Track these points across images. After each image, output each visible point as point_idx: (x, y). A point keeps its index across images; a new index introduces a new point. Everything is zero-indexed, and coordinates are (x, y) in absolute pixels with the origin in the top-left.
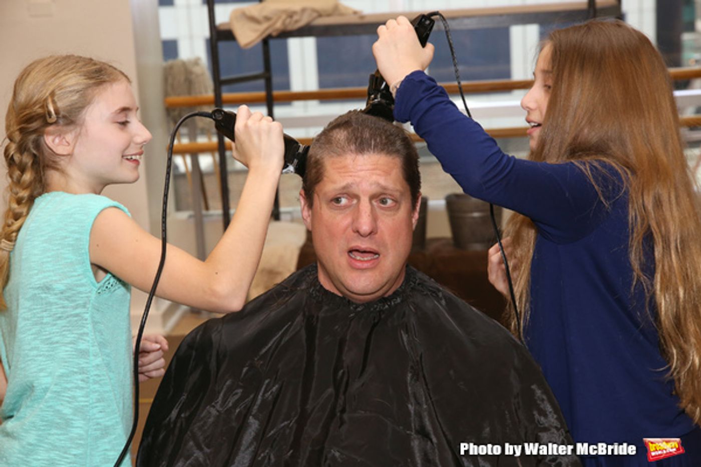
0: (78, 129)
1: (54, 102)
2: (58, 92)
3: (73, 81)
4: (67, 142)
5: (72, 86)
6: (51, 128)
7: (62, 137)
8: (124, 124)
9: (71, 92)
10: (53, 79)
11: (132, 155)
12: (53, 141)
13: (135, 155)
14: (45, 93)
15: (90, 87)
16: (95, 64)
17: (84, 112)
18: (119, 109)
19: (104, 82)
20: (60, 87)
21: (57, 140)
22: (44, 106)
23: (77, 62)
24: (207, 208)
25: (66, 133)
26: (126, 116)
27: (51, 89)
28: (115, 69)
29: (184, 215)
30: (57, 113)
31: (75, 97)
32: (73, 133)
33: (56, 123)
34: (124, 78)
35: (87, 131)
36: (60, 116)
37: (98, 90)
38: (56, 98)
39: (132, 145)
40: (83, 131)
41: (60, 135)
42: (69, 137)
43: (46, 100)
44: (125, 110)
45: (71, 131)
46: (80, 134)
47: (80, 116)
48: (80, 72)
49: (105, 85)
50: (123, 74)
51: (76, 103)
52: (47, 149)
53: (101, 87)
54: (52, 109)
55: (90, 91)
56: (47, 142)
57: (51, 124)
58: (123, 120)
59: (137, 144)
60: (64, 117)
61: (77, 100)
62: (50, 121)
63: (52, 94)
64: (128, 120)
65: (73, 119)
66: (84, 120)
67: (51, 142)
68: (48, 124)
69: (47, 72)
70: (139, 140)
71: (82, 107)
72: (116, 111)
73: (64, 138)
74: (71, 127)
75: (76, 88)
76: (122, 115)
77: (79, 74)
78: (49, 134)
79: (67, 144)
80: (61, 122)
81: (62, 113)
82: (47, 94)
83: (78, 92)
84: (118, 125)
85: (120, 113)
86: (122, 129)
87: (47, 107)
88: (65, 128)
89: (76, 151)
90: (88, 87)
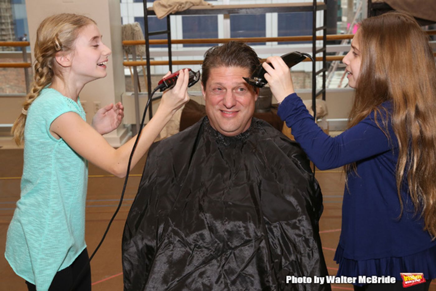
0: (73, 52)
1: (58, 39)
2: (59, 34)
3: (67, 27)
4: (67, 59)
5: (66, 29)
6: (59, 53)
7: (65, 57)
8: (97, 46)
9: (66, 33)
10: (56, 27)
11: (103, 62)
12: (61, 59)
13: (104, 61)
14: (53, 35)
16: (77, 17)
17: (75, 42)
18: (92, 38)
19: (82, 25)
20: (61, 31)
21: (63, 59)
22: (53, 42)
23: (67, 17)
25: (67, 54)
26: (97, 42)
27: (55, 32)
28: (88, 18)
30: (61, 45)
31: (69, 35)
32: (70, 54)
33: (61, 50)
34: (93, 23)
35: (77, 53)
36: (63, 46)
37: (80, 30)
38: (59, 37)
39: (102, 56)
41: (64, 56)
42: (69, 57)
43: (54, 38)
44: (95, 38)
45: (69, 54)
46: (74, 55)
47: (72, 45)
48: (69, 22)
49: (83, 27)
50: (92, 20)
51: (70, 38)
52: (58, 64)
53: (81, 28)
54: (57, 43)
55: (76, 31)
56: (57, 60)
58: (95, 44)
59: (104, 56)
60: (65, 47)
62: (57, 49)
63: (57, 35)
64: (98, 44)
65: (69, 47)
66: (75, 47)
67: (59, 60)
68: (57, 51)
69: (53, 23)
71: (73, 40)
72: (91, 40)
73: (66, 57)
74: (69, 52)
75: (69, 30)
76: (94, 42)
78: (58, 56)
79: (68, 61)
80: (63, 49)
81: (63, 45)
82: (54, 35)
83: (70, 32)
84: (93, 47)
85: (93, 40)
86: (95, 49)
87: (55, 42)
88: (66, 53)
89: (73, 64)
90: (75, 29)
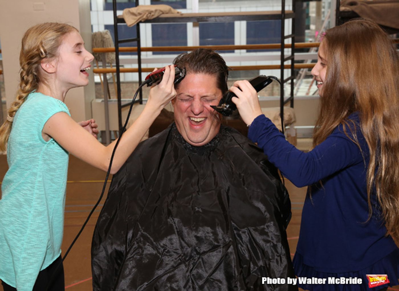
0: (57, 59)
1: (43, 47)
2: (44, 42)
3: (50, 35)
5: (50, 37)
6: (44, 60)
8: (80, 52)
9: (50, 40)
10: (40, 35)
11: (85, 68)
12: (46, 66)
13: (87, 67)
14: (38, 43)
15: (59, 36)
16: (59, 25)
17: (59, 49)
19: (66, 32)
20: (44, 39)
21: (48, 66)
22: (38, 50)
23: (51, 25)
24: (110, 98)
25: (51, 61)
26: (80, 48)
27: (40, 40)
28: (70, 26)
29: (100, 101)
30: (45, 52)
31: (53, 42)
32: (55, 60)
33: (46, 57)
35: (62, 59)
36: (47, 53)
37: (63, 37)
38: (43, 45)
39: (85, 62)
40: (60, 59)
42: (53, 63)
43: (38, 47)
44: (78, 44)
45: (54, 60)
46: (58, 61)
47: (57, 52)
48: (53, 29)
49: (66, 34)
50: (74, 28)
51: (54, 45)
52: (43, 71)
53: (65, 35)
54: (42, 50)
55: (59, 38)
56: (43, 67)
57: (43, 58)
58: (78, 51)
59: (87, 61)
60: (49, 53)
61: (54, 44)
62: (42, 56)
63: (41, 43)
64: (81, 50)
65: (54, 54)
66: (59, 54)
67: (45, 67)
68: (41, 58)
69: (37, 32)
70: (88, 59)
71: (57, 47)
72: (74, 46)
73: (51, 64)
74: (53, 58)
75: (52, 38)
76: (77, 48)
77: (52, 31)
78: (43, 63)
79: (53, 67)
80: (48, 56)
81: (48, 52)
82: (39, 43)
83: (54, 40)
84: (77, 53)
85: (76, 46)
86: (79, 55)
87: (40, 50)
88: (51, 59)
89: (58, 70)
90: (58, 37)
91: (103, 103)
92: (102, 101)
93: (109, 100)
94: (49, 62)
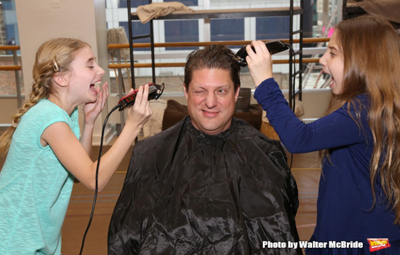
0: (70, 73)
1: (56, 61)
2: (57, 56)
4: (65, 80)
5: (64, 52)
6: (57, 73)
8: (92, 67)
9: (64, 55)
10: (54, 50)
12: (59, 80)
13: (98, 81)
14: (52, 57)
15: (72, 51)
16: (73, 40)
17: (72, 64)
18: (88, 60)
20: (58, 54)
21: (60, 79)
22: (52, 64)
23: (64, 40)
24: (124, 92)
25: (64, 75)
26: (92, 63)
27: (54, 55)
28: (83, 42)
29: (115, 95)
30: (59, 66)
32: (68, 74)
33: (59, 71)
34: (88, 46)
36: (61, 67)
37: (76, 53)
38: (57, 59)
39: (96, 76)
40: (73, 73)
42: (66, 77)
43: (52, 61)
44: (91, 60)
45: (66, 74)
46: (71, 75)
47: (70, 66)
49: (79, 49)
50: (86, 43)
51: (67, 60)
52: (56, 84)
53: (78, 51)
54: (56, 65)
55: (73, 53)
56: (56, 80)
57: (57, 72)
58: (90, 66)
59: (98, 75)
60: (62, 68)
61: (67, 58)
62: (55, 70)
63: (55, 58)
64: (93, 66)
65: (67, 68)
66: (73, 68)
68: (55, 72)
69: (51, 47)
70: (99, 73)
71: (70, 61)
73: (64, 78)
74: (66, 72)
75: (66, 53)
76: (90, 63)
77: (66, 46)
78: (56, 76)
79: (65, 81)
80: (61, 70)
81: (61, 66)
82: (53, 58)
84: (88, 68)
85: (88, 62)
86: (91, 70)
87: (53, 64)
88: (64, 73)
89: (71, 83)
90: (71, 52)
91: (118, 97)
92: (117, 95)
93: (123, 94)
94: (61, 76)
